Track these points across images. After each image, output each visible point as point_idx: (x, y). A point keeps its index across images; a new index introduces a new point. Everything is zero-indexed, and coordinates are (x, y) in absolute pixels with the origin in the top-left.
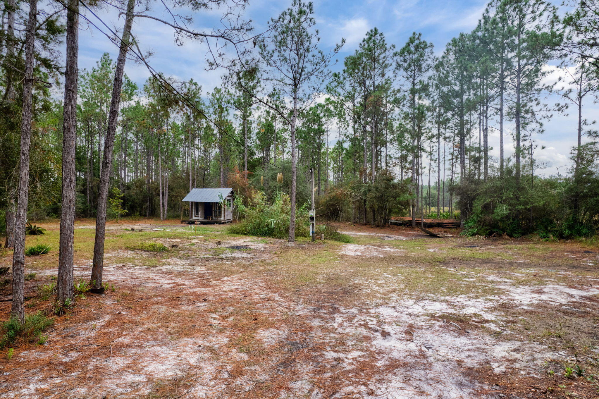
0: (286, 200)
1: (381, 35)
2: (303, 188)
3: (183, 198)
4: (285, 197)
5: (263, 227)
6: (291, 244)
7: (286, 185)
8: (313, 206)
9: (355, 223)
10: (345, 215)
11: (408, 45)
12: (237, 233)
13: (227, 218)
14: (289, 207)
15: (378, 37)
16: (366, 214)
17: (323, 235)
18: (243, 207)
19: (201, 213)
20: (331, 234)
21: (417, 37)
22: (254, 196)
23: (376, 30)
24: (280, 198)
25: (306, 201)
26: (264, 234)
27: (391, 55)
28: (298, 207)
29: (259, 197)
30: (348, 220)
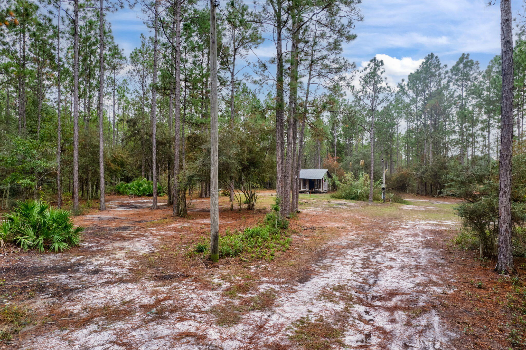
0: (367, 178)
1: (437, 57)
2: (378, 169)
4: (366, 176)
5: (352, 195)
6: (370, 204)
7: (367, 167)
8: (384, 181)
9: (418, 194)
10: (410, 188)
11: (458, 64)
12: (336, 198)
13: (324, 189)
14: (369, 182)
15: (434, 59)
16: (426, 187)
17: (391, 199)
18: (338, 182)
19: (307, 186)
20: (397, 200)
21: (465, 56)
22: (346, 175)
23: (432, 54)
24: (363, 177)
25: (380, 178)
26: (353, 199)
27: (444, 72)
28: (375, 182)
29: (349, 176)
30: (413, 192)
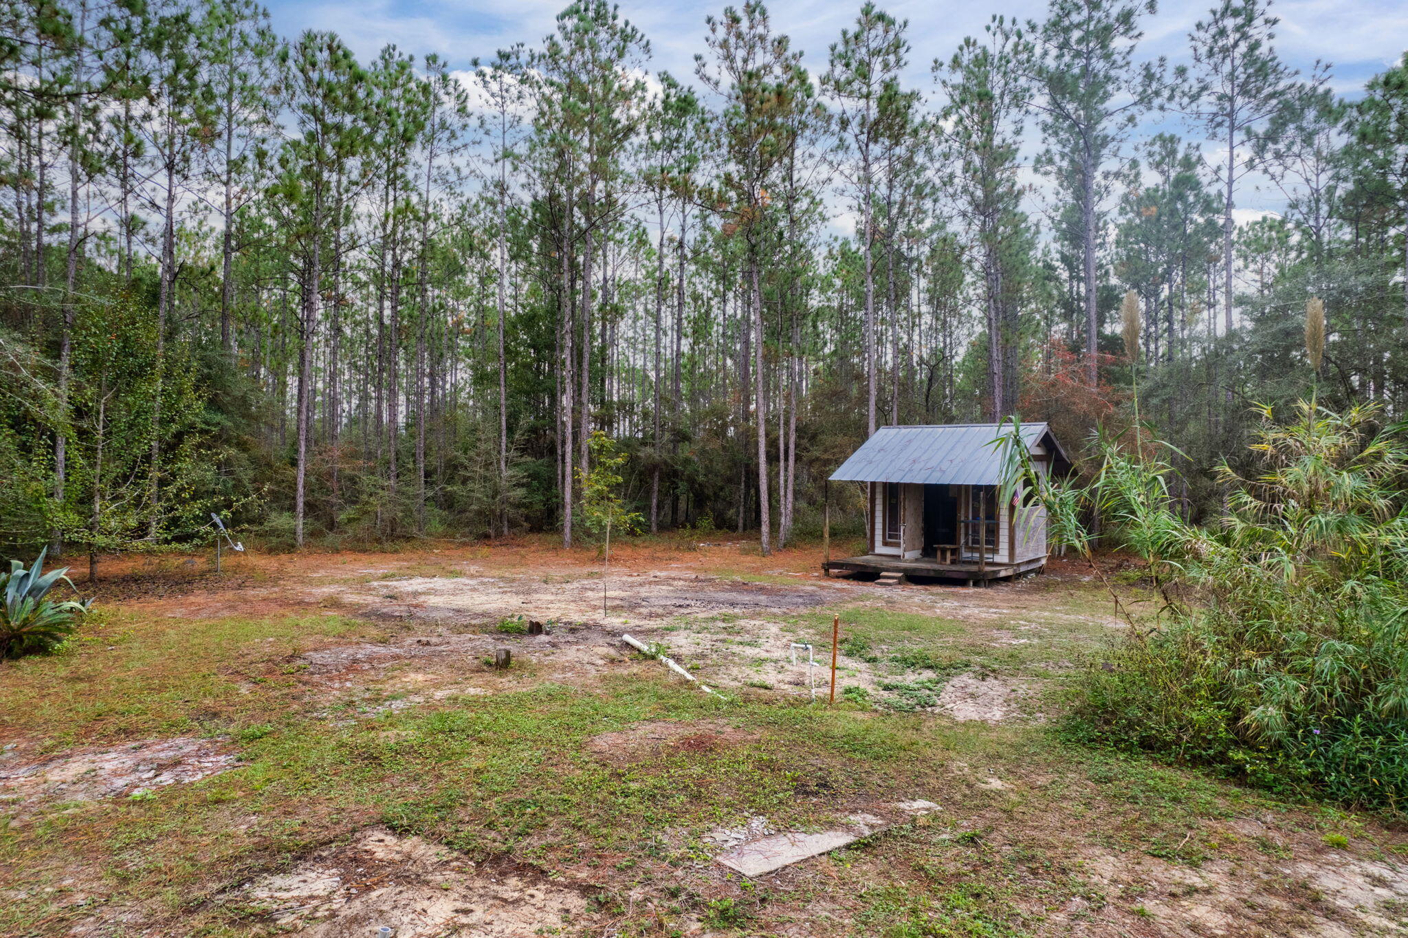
3: (838, 463)
13: (1024, 553)
19: (909, 526)
